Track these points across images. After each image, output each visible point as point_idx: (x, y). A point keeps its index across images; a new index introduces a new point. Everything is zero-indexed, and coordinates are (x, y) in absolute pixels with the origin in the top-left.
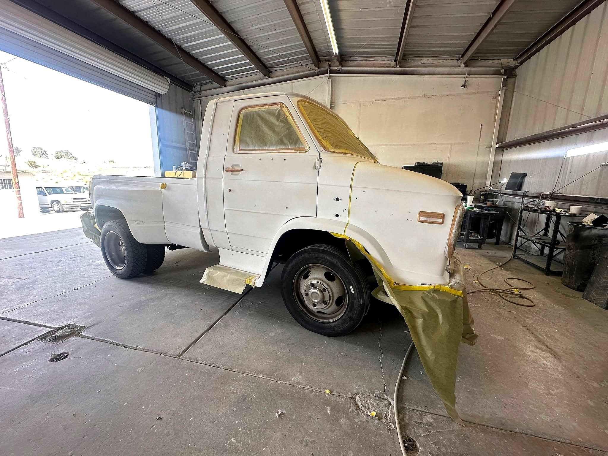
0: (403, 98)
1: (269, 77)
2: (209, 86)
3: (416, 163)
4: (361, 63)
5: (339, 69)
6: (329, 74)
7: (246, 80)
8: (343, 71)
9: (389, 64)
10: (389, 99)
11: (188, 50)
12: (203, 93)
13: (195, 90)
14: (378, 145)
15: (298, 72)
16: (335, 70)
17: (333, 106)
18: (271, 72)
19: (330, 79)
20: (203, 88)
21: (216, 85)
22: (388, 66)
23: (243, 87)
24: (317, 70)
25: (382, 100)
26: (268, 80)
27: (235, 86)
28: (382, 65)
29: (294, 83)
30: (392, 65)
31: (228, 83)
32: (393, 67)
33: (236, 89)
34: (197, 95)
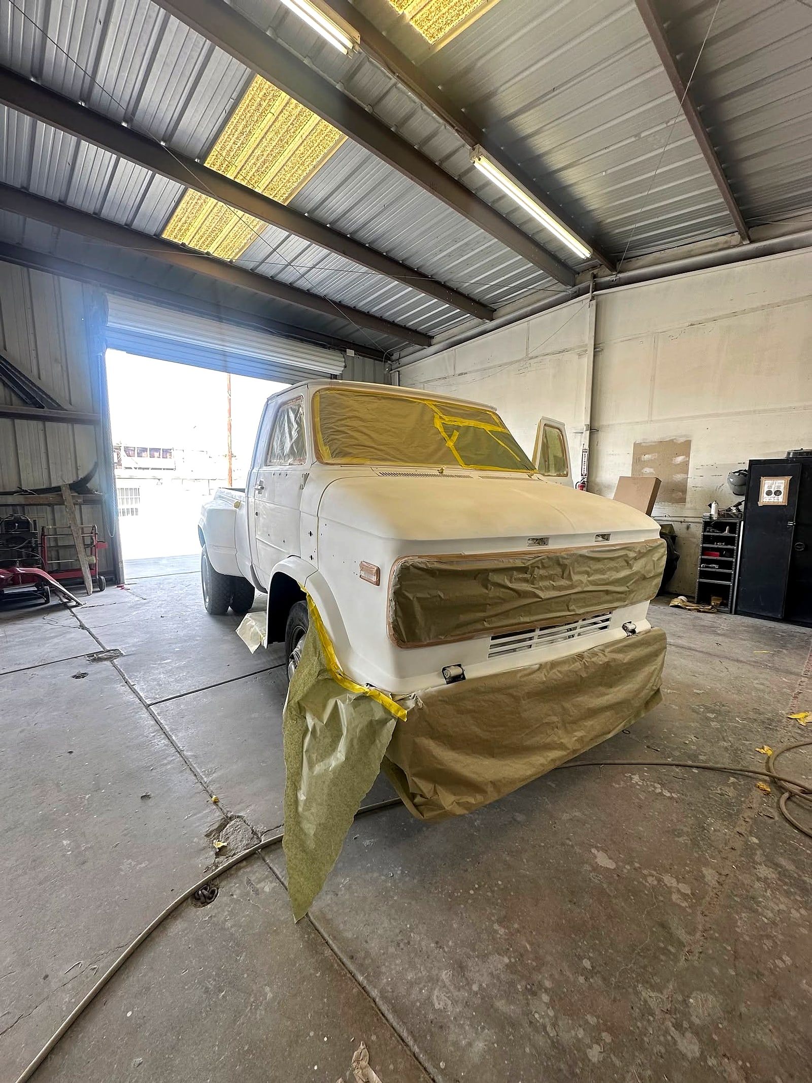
0: (763, 308)
1: (492, 320)
2: (411, 349)
3: (789, 453)
4: (662, 256)
5: (613, 278)
6: (593, 292)
7: (457, 332)
8: (622, 281)
9: (726, 242)
10: (727, 316)
11: (365, 310)
12: (403, 361)
13: (394, 358)
14: (693, 417)
15: (539, 301)
16: (605, 282)
17: (599, 351)
18: (496, 310)
19: (594, 302)
20: (403, 354)
21: (418, 347)
22: (725, 246)
23: (454, 342)
24: (570, 290)
25: (707, 320)
26: (490, 325)
27: (443, 343)
28: (711, 249)
29: (531, 322)
30: (734, 243)
31: (434, 341)
32: (734, 246)
33: (445, 347)
34: (395, 365)
